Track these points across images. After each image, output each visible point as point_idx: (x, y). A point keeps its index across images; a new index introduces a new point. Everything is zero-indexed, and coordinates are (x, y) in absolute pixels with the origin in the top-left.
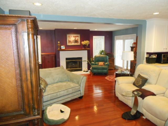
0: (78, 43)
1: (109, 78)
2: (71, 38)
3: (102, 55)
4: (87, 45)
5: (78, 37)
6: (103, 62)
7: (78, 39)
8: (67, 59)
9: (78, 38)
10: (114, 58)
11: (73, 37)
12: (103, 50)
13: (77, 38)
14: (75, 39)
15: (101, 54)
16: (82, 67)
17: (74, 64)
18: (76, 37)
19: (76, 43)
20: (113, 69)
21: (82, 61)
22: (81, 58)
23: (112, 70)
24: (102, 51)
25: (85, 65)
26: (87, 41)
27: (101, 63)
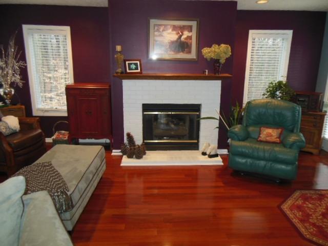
0: (190, 52)
1: (299, 208)
2: (165, 34)
3: (275, 102)
4: (222, 61)
5: (190, 29)
6: (280, 130)
7: (190, 38)
8: (146, 107)
9: (190, 34)
10: (321, 111)
11: (170, 31)
12: (280, 83)
13: (186, 34)
14: (180, 36)
15: (273, 95)
16: (198, 138)
17: (173, 126)
18: (182, 28)
19: (183, 51)
20: (315, 151)
21: (199, 116)
22: (197, 108)
23: (311, 154)
24: (279, 86)
25: (209, 133)
26: (223, 45)
27: (270, 133)
